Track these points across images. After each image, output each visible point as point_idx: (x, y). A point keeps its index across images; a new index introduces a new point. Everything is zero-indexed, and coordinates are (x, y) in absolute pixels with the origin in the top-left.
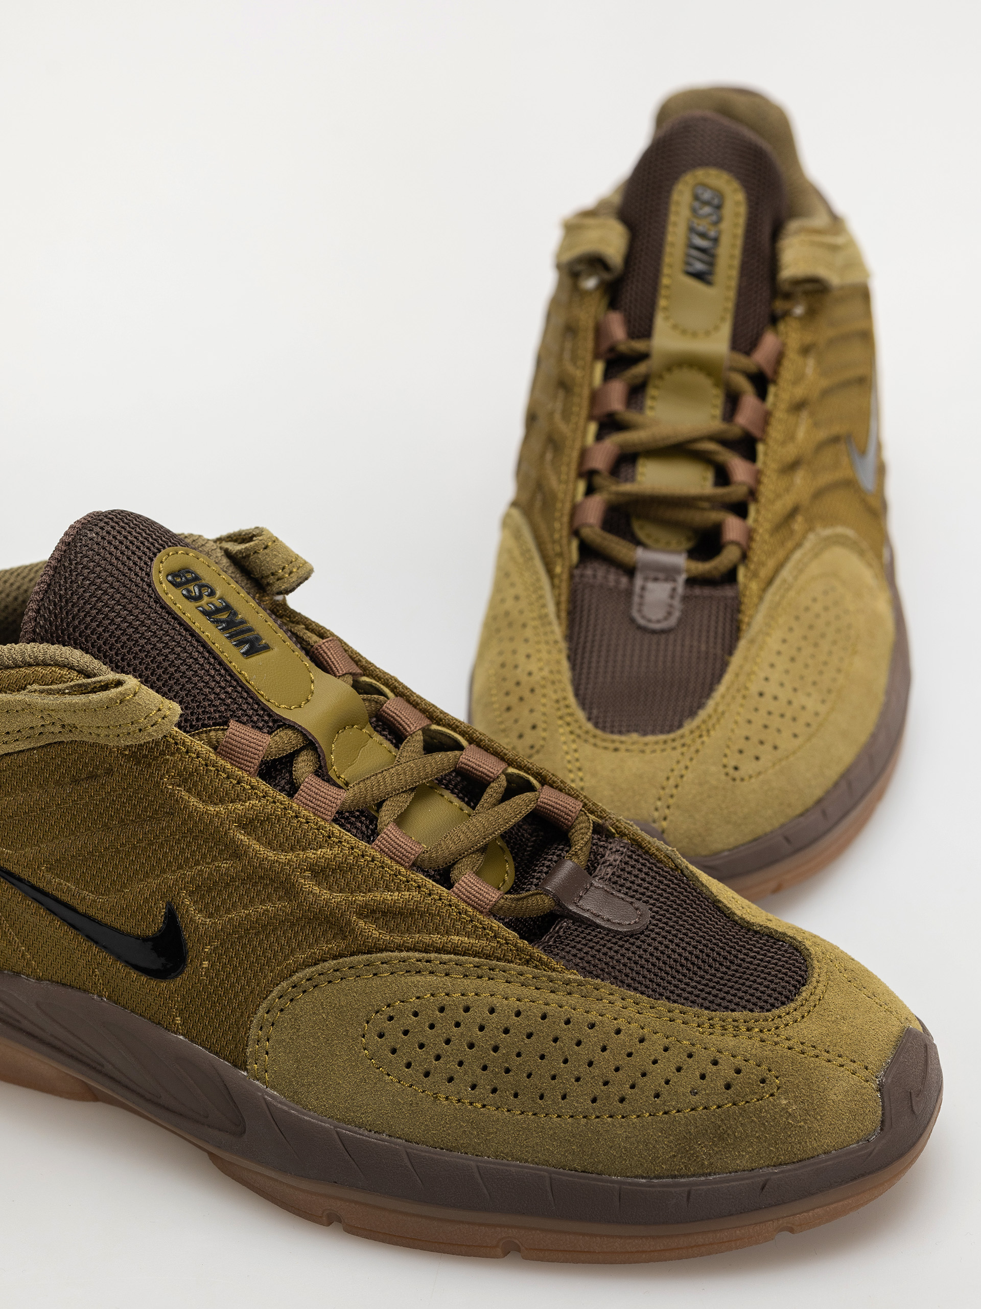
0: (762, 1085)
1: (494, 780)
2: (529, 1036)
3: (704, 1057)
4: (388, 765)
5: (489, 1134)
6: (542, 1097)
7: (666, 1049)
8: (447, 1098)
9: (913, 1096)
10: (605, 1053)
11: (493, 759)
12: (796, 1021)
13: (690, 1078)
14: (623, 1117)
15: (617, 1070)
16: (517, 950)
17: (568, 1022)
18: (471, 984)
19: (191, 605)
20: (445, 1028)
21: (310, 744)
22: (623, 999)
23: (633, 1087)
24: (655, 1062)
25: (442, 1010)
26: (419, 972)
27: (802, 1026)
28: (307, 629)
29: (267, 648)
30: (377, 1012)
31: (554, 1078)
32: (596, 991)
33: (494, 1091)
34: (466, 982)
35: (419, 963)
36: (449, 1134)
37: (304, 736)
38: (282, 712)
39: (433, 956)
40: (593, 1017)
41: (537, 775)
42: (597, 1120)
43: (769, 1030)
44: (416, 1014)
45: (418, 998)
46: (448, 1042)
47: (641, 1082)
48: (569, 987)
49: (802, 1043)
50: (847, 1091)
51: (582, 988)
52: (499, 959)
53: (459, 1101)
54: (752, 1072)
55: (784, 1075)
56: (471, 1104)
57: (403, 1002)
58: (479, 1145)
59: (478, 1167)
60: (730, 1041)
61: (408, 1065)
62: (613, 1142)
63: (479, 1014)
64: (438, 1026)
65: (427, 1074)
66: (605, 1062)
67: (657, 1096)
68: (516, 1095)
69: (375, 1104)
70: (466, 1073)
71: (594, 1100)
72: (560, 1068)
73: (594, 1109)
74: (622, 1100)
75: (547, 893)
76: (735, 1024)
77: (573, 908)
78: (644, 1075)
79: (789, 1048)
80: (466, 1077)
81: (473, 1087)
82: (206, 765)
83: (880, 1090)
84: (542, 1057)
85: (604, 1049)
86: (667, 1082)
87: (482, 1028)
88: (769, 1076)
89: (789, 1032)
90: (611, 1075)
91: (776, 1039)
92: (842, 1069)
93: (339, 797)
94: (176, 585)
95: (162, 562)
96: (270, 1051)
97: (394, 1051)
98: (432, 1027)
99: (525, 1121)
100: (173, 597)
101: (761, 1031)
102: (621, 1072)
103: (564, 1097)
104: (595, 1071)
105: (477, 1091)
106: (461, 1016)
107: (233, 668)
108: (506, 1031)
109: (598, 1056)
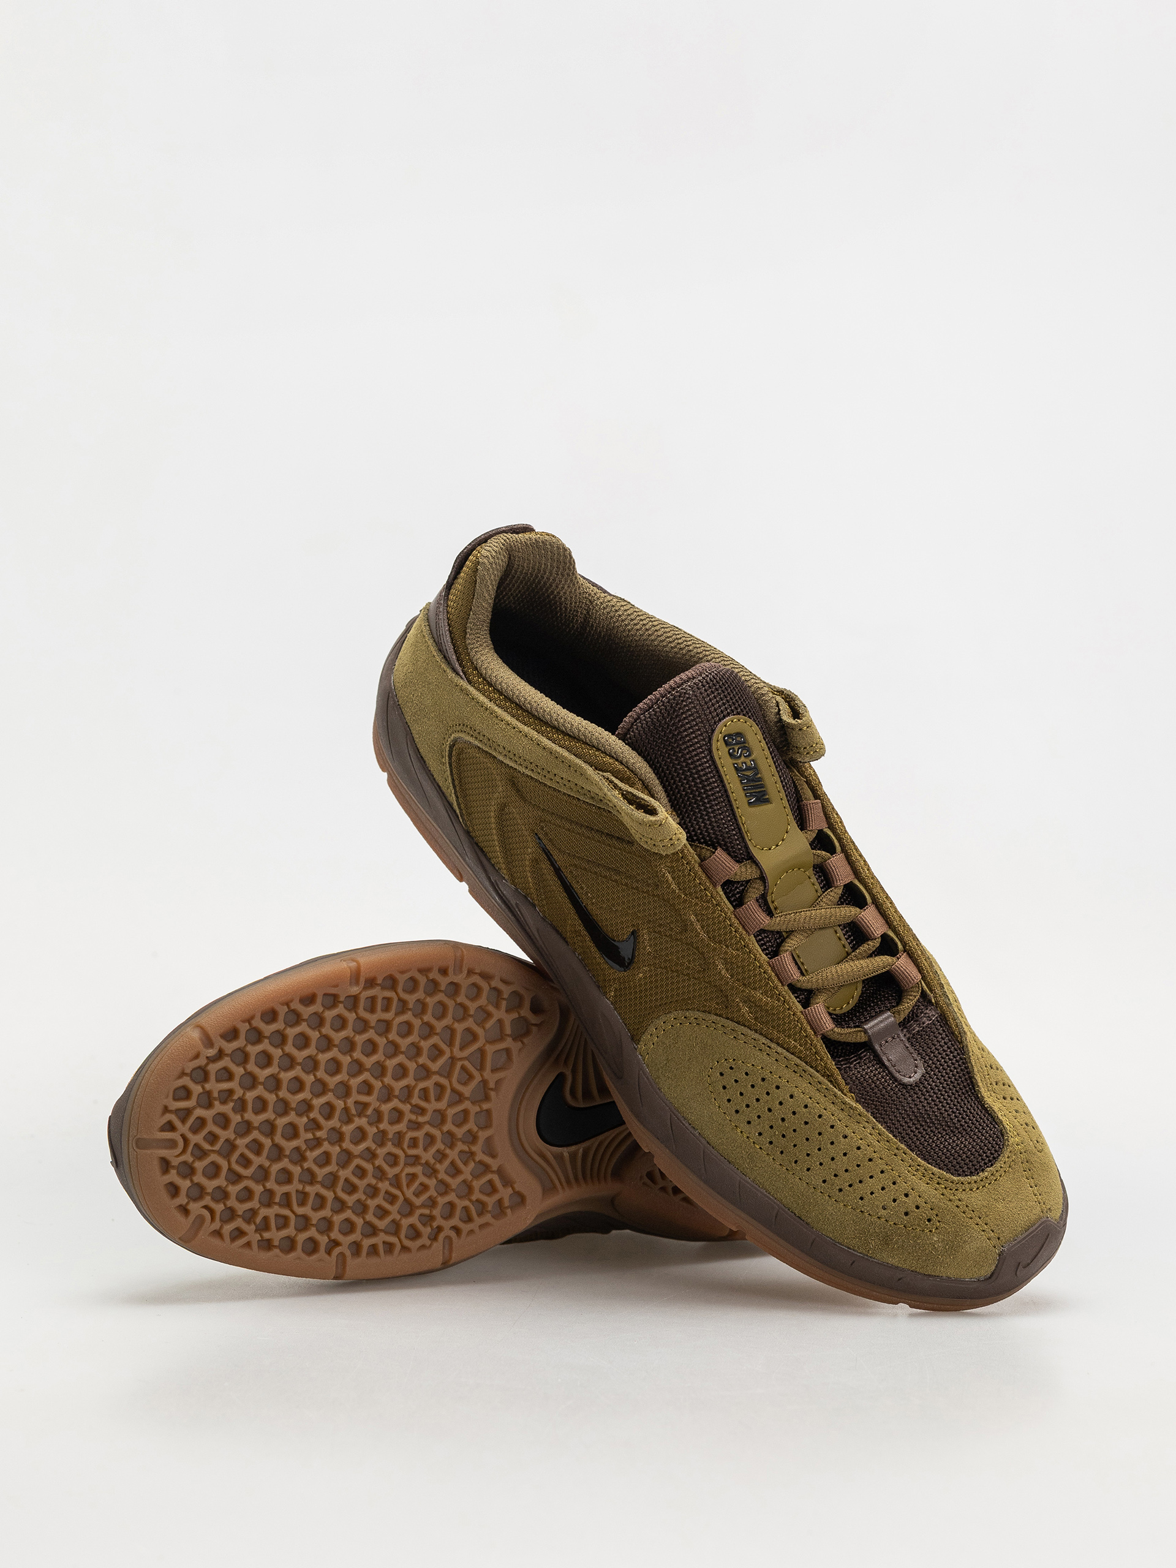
0: (927, 1223)
1: (873, 939)
2: (806, 1123)
3: (903, 1187)
4: (807, 908)
5: (756, 1166)
6: (796, 1162)
7: (882, 1172)
8: (742, 1132)
9: (1020, 1267)
10: (844, 1157)
11: (881, 921)
12: (971, 1190)
13: (885, 1198)
14: (836, 1201)
15: (846, 1171)
16: (825, 1067)
17: (832, 1127)
18: (788, 1074)
19: (730, 761)
20: (759, 1092)
21: (763, 878)
22: (873, 1128)
23: (850, 1186)
24: (871, 1177)
25: (763, 1080)
26: (761, 1050)
27: (973, 1195)
28: (807, 782)
29: (768, 801)
30: (726, 1060)
31: (808, 1155)
32: (859, 1117)
33: (771, 1143)
34: (786, 1071)
35: (763, 1045)
36: (733, 1153)
37: (761, 872)
38: (755, 852)
39: (773, 1045)
40: (848, 1132)
41: (904, 944)
42: (820, 1194)
43: (950, 1189)
44: (747, 1074)
45: (753, 1065)
46: (758, 1100)
47: (857, 1185)
48: (844, 1107)
49: (967, 1206)
50: (978, 1248)
51: (852, 1111)
52: (812, 1067)
53: (748, 1137)
54: (925, 1212)
55: (944, 1222)
56: (754, 1143)
57: (743, 1063)
58: (747, 1169)
59: (740, 1182)
60: (923, 1186)
61: (729, 1101)
62: (823, 1212)
63: (782, 1095)
64: (756, 1088)
65: (737, 1112)
66: (842, 1163)
67: (862, 1199)
68: (782, 1152)
69: (700, 1111)
70: (759, 1124)
71: (824, 1181)
72: (814, 1152)
73: (821, 1187)
74: (840, 1190)
75: (865, 1032)
76: (932, 1176)
77: (877, 1047)
78: (861, 1182)
79: (957, 1206)
80: (758, 1127)
81: (760, 1134)
82: (690, 870)
83: (1000, 1255)
84: (807, 1139)
85: (845, 1154)
86: (872, 1193)
87: (781, 1103)
88: (934, 1218)
89: (963, 1196)
90: (841, 1173)
91: (951, 1197)
92: (983, 1233)
93: (764, 921)
94: (727, 743)
95: (725, 726)
96: (655, 1044)
97: (724, 1088)
98: (753, 1086)
99: (779, 1171)
100: (720, 751)
101: (946, 1188)
102: (847, 1173)
103: (808, 1170)
104: (833, 1165)
105: (761, 1138)
106: (773, 1090)
107: (737, 813)
108: (794, 1113)
109: (839, 1157)
